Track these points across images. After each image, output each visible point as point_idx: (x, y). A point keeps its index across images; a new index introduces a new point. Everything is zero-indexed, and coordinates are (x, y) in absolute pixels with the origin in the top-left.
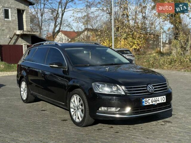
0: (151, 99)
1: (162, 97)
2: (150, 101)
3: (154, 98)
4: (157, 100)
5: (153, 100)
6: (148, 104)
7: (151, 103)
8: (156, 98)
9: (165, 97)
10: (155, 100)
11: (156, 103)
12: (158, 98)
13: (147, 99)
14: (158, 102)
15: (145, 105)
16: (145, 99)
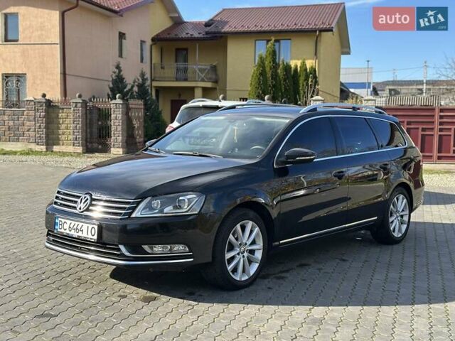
0: (69, 222)
1: (91, 226)
2: (66, 226)
3: (73, 223)
4: (79, 228)
5: (71, 226)
6: (62, 230)
7: (67, 231)
8: (77, 223)
9: (96, 227)
10: (75, 227)
11: (76, 233)
12: (81, 224)
13: (63, 220)
14: (80, 234)
15: (59, 230)
16: (60, 219)
